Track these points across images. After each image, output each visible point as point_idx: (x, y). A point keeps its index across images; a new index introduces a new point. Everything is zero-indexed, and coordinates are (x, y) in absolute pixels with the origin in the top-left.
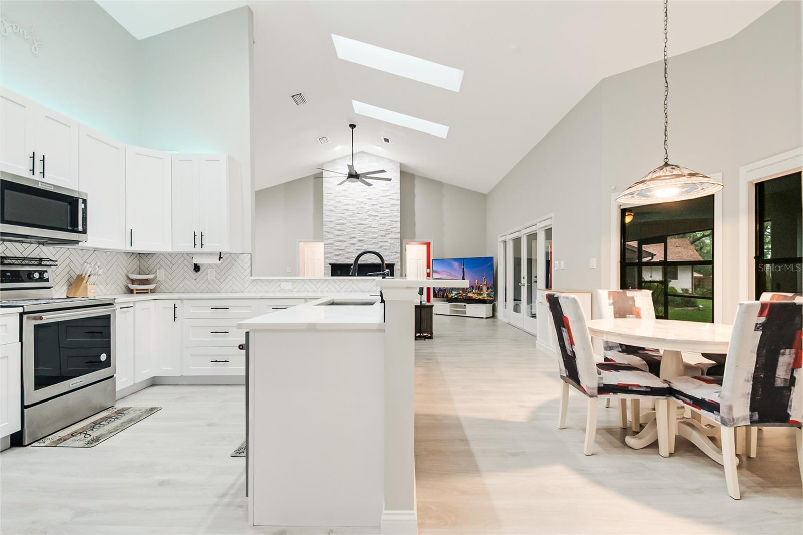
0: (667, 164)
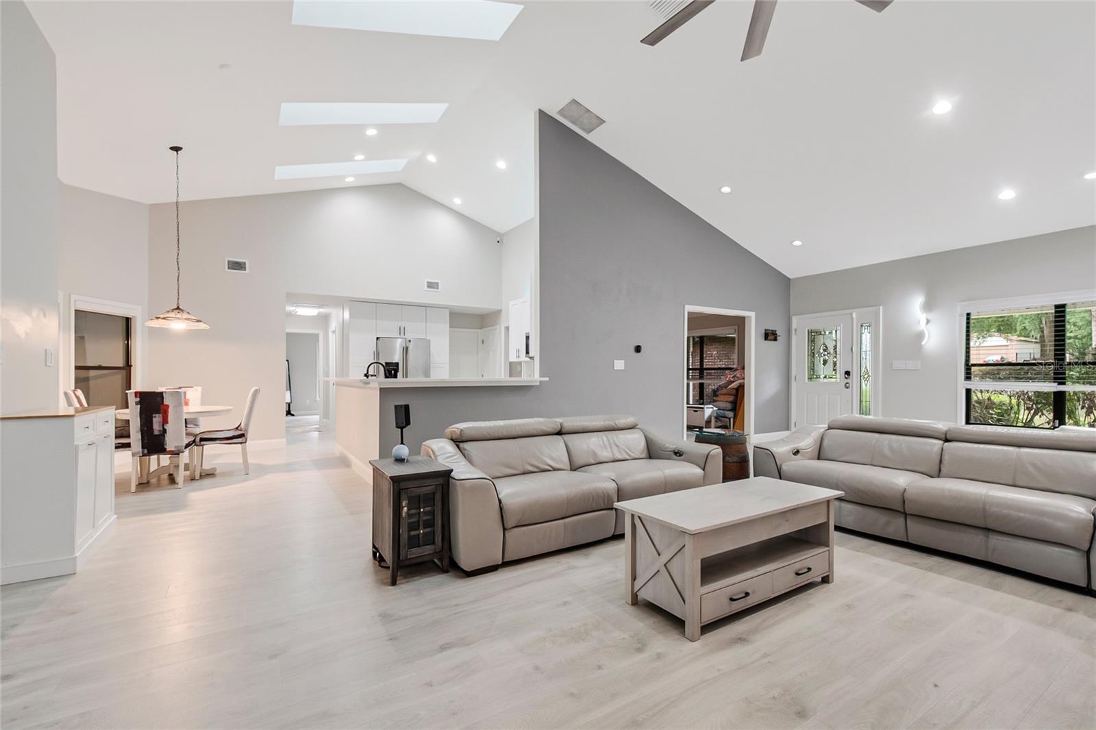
0: (178, 308)
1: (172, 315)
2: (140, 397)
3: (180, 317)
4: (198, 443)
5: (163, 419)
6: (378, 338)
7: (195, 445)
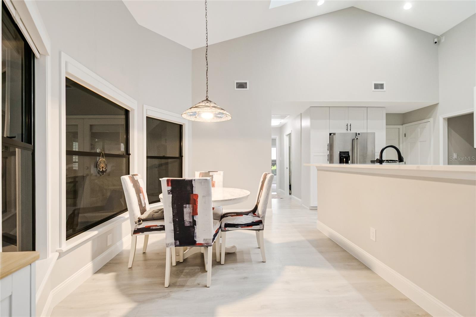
1: (203, 104)
2: (171, 186)
3: (209, 105)
4: (223, 229)
5: (193, 210)
6: (330, 134)
7: (222, 231)
